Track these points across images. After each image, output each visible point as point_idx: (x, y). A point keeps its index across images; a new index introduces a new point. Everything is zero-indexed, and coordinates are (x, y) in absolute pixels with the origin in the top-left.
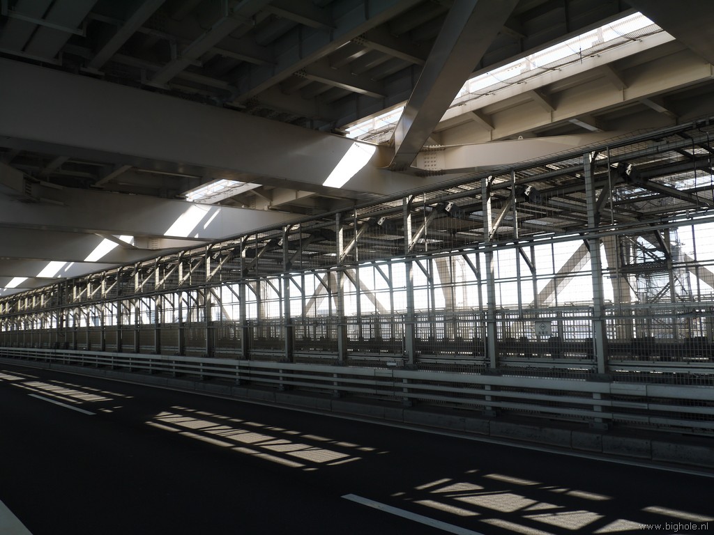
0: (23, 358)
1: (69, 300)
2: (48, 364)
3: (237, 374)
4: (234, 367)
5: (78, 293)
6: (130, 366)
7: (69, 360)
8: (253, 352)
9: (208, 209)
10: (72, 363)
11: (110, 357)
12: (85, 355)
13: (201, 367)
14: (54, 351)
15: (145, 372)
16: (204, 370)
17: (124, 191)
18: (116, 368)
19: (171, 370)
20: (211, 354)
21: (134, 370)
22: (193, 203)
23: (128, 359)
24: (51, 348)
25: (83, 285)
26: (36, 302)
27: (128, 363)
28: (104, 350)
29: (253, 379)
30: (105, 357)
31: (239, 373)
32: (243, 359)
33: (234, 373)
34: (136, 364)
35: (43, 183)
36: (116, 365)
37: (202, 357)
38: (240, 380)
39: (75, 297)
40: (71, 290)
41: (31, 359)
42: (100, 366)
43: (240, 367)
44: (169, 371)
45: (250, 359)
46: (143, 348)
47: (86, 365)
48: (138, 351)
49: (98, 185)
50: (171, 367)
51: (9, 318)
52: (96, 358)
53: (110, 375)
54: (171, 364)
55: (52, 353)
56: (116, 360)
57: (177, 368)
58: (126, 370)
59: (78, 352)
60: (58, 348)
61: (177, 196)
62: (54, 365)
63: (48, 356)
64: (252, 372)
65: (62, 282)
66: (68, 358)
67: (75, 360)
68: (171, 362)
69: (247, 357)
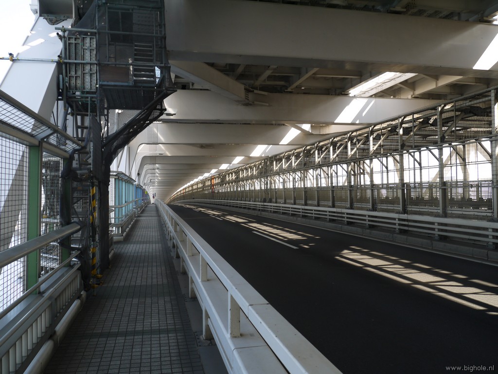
0: (244, 208)
1: (271, 171)
2: (260, 212)
3: (397, 225)
4: (394, 219)
5: (276, 166)
6: (313, 215)
7: (272, 210)
8: (410, 208)
9: (366, 100)
10: (275, 212)
11: (300, 209)
12: (282, 207)
13: (367, 218)
14: (263, 204)
15: (324, 220)
16: (369, 221)
17: (306, 93)
18: (304, 217)
19: (343, 219)
20: (374, 209)
21: (317, 218)
22: (355, 97)
23: (312, 210)
24: (261, 202)
25: (280, 160)
26: (251, 172)
27: (312, 214)
28: (295, 204)
29: (410, 229)
30: (295, 208)
31: (399, 224)
32: (402, 213)
33: (395, 224)
34: (317, 214)
35: (256, 91)
36: (304, 214)
37: (367, 210)
38: (399, 229)
39: (275, 168)
40: (272, 164)
41: (249, 209)
42: (293, 215)
43: (400, 220)
44: (342, 220)
45: (407, 214)
46: (322, 203)
47: (284, 213)
48: (318, 205)
49: (289, 90)
50: (344, 217)
51: (235, 182)
52: (290, 209)
53: (300, 221)
54: (343, 215)
55: (262, 205)
56: (304, 211)
57: (347, 218)
58: (310, 218)
59: (278, 205)
60: (265, 202)
61: (343, 93)
62: (263, 213)
63: (259, 207)
64: (410, 224)
65: (266, 159)
66: (272, 209)
67: (276, 210)
68: (344, 213)
69: (405, 211)
